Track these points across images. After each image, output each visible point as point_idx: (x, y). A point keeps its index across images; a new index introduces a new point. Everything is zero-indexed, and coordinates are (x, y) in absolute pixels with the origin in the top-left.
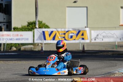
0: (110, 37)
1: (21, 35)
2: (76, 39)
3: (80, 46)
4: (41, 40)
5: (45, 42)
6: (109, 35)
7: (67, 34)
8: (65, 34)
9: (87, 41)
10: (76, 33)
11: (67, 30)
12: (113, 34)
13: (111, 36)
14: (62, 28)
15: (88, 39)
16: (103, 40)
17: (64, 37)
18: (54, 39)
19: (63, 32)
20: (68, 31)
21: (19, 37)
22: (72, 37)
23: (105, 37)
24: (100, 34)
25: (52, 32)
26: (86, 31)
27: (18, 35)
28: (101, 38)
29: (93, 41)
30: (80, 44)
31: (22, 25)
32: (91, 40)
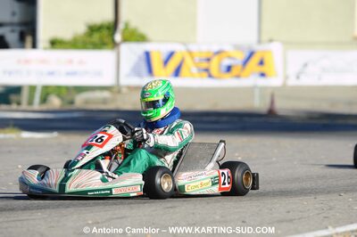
1: (81, 62)
2: (243, 74)
4: (139, 75)
11: (216, 49)
15: (277, 77)
17: (207, 70)
18: (177, 73)
21: (75, 67)
22: (229, 69)
24: (314, 63)
25: (171, 55)
26: (271, 52)
27: (71, 62)
32: (286, 77)
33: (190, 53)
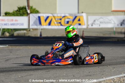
0: (107, 22)
1: (16, 20)
4: (37, 25)
8: (61, 19)
9: (84, 27)
11: (63, 15)
12: (110, 19)
15: (85, 25)
16: (100, 25)
17: (60, 23)
18: (50, 24)
19: (60, 18)
20: (64, 17)
21: (14, 22)
22: (68, 22)
23: (103, 23)
24: (98, 20)
25: (48, 17)
27: (12, 20)
28: (98, 24)
29: (90, 27)
32: (88, 25)
33: (54, 17)
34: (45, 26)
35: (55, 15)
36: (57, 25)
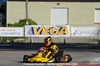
1: (14, 30)
2: (59, 34)
3: (62, 40)
4: (30, 34)
5: (33, 36)
6: (85, 31)
7: (51, 30)
8: (49, 30)
9: (68, 36)
10: (58, 29)
11: (51, 26)
12: (89, 30)
13: (87, 32)
14: (47, 25)
15: (68, 34)
16: (80, 35)
17: (49, 32)
18: (41, 33)
19: (49, 28)
21: (12, 32)
22: (55, 32)
23: (83, 32)
24: (79, 30)
25: (39, 28)
26: (67, 27)
27: (11, 30)
28: (79, 34)
29: (73, 36)
30: (62, 38)
31: (15, 22)
32: (71, 34)
33: (44, 27)
34: (37, 35)
35: (45, 26)
36: (46, 34)
